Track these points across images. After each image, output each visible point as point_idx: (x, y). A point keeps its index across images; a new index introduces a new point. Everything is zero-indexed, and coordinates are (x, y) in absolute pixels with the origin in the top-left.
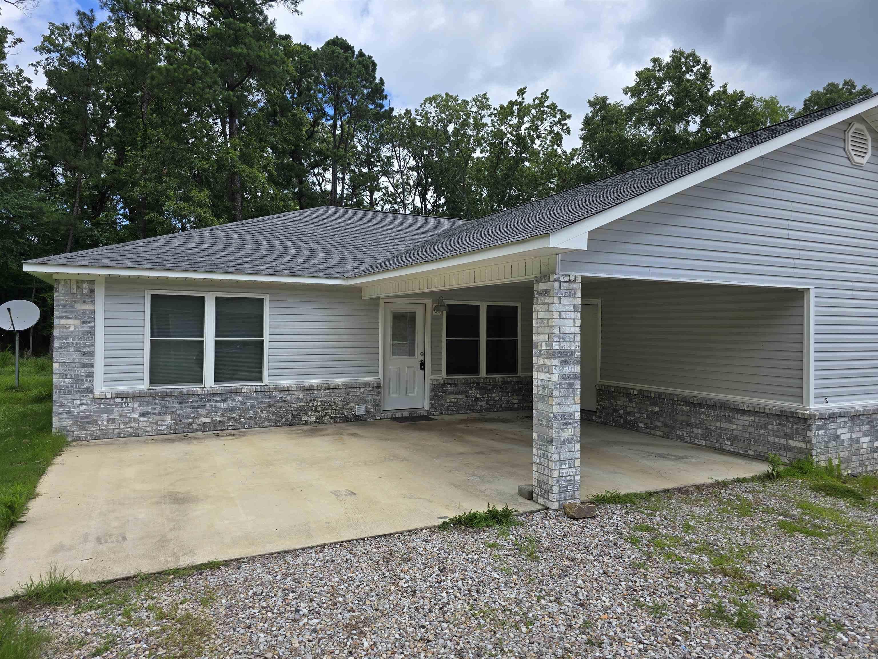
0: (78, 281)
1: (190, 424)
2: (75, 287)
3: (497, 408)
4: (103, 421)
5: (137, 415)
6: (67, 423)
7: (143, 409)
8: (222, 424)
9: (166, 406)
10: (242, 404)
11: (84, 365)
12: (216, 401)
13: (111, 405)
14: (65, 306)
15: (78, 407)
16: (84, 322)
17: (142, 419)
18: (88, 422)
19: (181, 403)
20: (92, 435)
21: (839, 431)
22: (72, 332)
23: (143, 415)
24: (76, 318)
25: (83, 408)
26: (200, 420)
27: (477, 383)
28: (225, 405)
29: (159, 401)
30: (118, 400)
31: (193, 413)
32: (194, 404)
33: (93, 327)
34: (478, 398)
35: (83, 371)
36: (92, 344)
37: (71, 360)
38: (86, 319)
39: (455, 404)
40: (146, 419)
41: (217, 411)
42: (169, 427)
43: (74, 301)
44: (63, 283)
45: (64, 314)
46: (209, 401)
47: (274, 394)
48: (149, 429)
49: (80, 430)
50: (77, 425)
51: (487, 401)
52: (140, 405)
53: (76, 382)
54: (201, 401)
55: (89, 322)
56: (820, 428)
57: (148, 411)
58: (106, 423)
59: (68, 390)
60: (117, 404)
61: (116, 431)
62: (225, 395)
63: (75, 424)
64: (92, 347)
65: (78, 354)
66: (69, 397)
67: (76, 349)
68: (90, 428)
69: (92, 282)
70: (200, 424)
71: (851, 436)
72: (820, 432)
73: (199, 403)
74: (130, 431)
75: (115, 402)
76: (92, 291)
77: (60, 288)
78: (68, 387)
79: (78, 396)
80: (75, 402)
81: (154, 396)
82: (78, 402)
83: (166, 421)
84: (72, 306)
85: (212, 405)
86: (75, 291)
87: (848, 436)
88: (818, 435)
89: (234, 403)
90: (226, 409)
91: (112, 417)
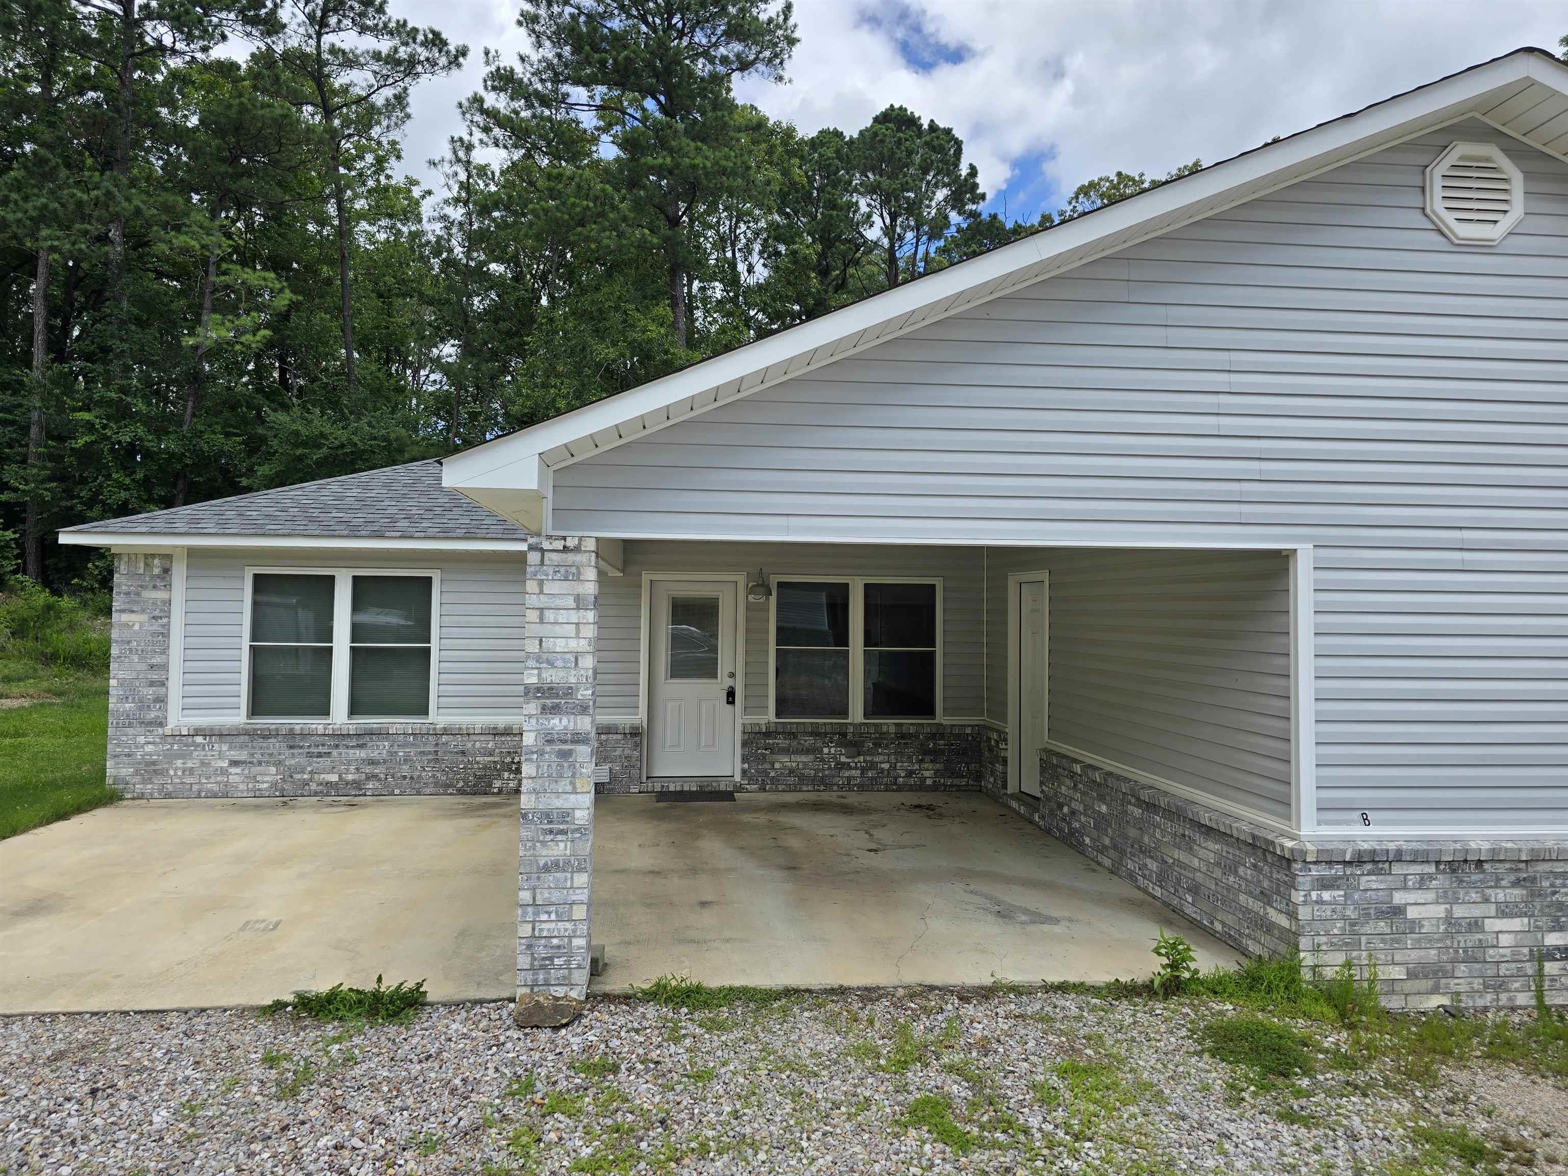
0: (146, 556)
1: (306, 783)
2: (142, 565)
3: (886, 784)
4: (176, 770)
5: (225, 764)
6: (126, 771)
7: (236, 755)
8: (357, 785)
9: (270, 752)
10: (391, 754)
11: (152, 684)
12: (347, 747)
13: (187, 745)
14: (127, 594)
15: (142, 747)
16: (154, 617)
17: (233, 770)
18: (155, 771)
19: (291, 747)
20: (160, 791)
21: (1399, 898)
22: (136, 633)
23: (234, 763)
24: (143, 611)
25: (149, 748)
26: (322, 776)
27: (839, 734)
28: (361, 754)
29: (259, 742)
30: (199, 739)
31: (310, 764)
32: (312, 750)
33: (167, 626)
34: (843, 764)
35: (150, 692)
36: (165, 651)
37: (134, 675)
38: (157, 613)
39: (791, 771)
40: (238, 770)
41: (349, 763)
42: (274, 785)
43: (142, 586)
44: (126, 559)
45: (127, 606)
46: (337, 746)
47: (444, 739)
48: (242, 787)
49: (144, 782)
50: (141, 775)
51: (863, 770)
52: (230, 749)
53: (140, 709)
54: (323, 745)
55: (161, 618)
56: (1325, 884)
57: (243, 758)
58: (180, 773)
59: (129, 721)
60: (197, 745)
61: (195, 787)
62: (363, 737)
63: (137, 773)
64: (164, 656)
65: (144, 667)
66: (130, 731)
67: (142, 659)
68: (159, 780)
69: (167, 557)
70: (321, 784)
71: (1449, 912)
72: (1326, 895)
73: (321, 749)
74: (216, 788)
75: (194, 741)
76: (166, 571)
77: (122, 567)
78: (128, 716)
79: (141, 730)
80: (138, 739)
81: (251, 734)
82: (142, 740)
83: (269, 776)
84: (138, 594)
85: (340, 754)
86: (141, 571)
87: (1439, 911)
88: (1320, 902)
89: (377, 752)
90: (364, 760)
91: (190, 765)
